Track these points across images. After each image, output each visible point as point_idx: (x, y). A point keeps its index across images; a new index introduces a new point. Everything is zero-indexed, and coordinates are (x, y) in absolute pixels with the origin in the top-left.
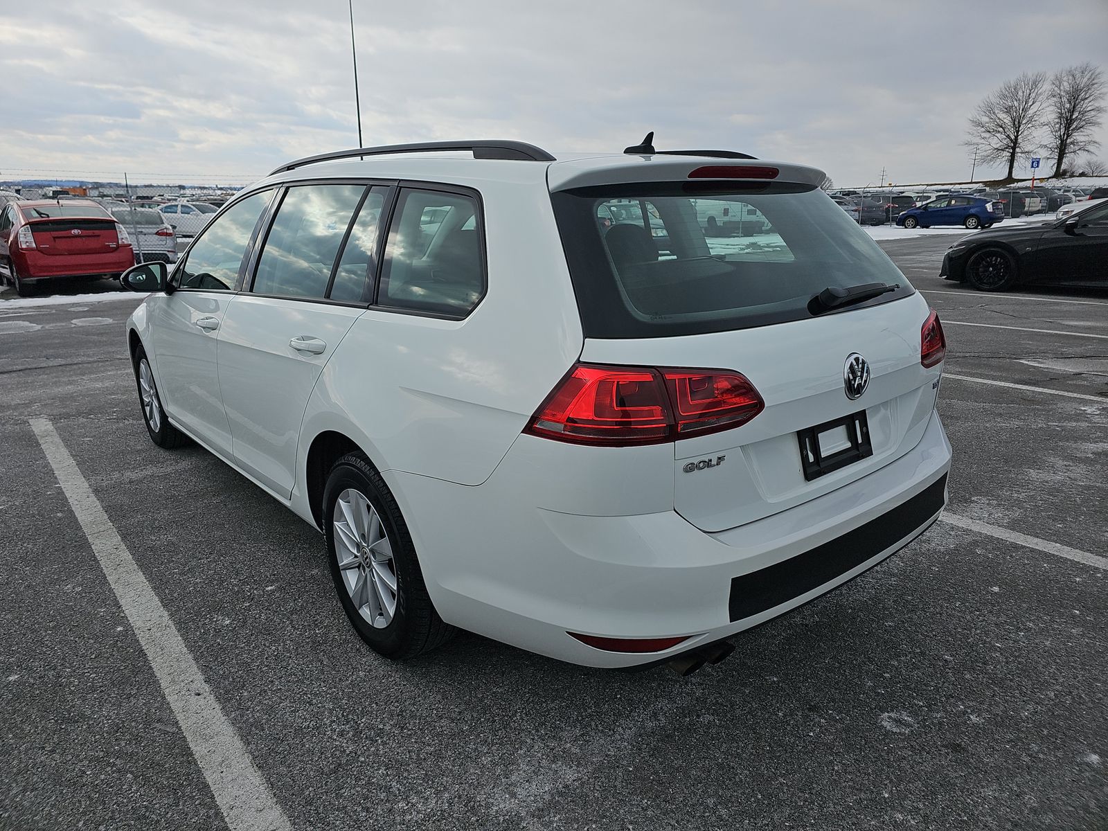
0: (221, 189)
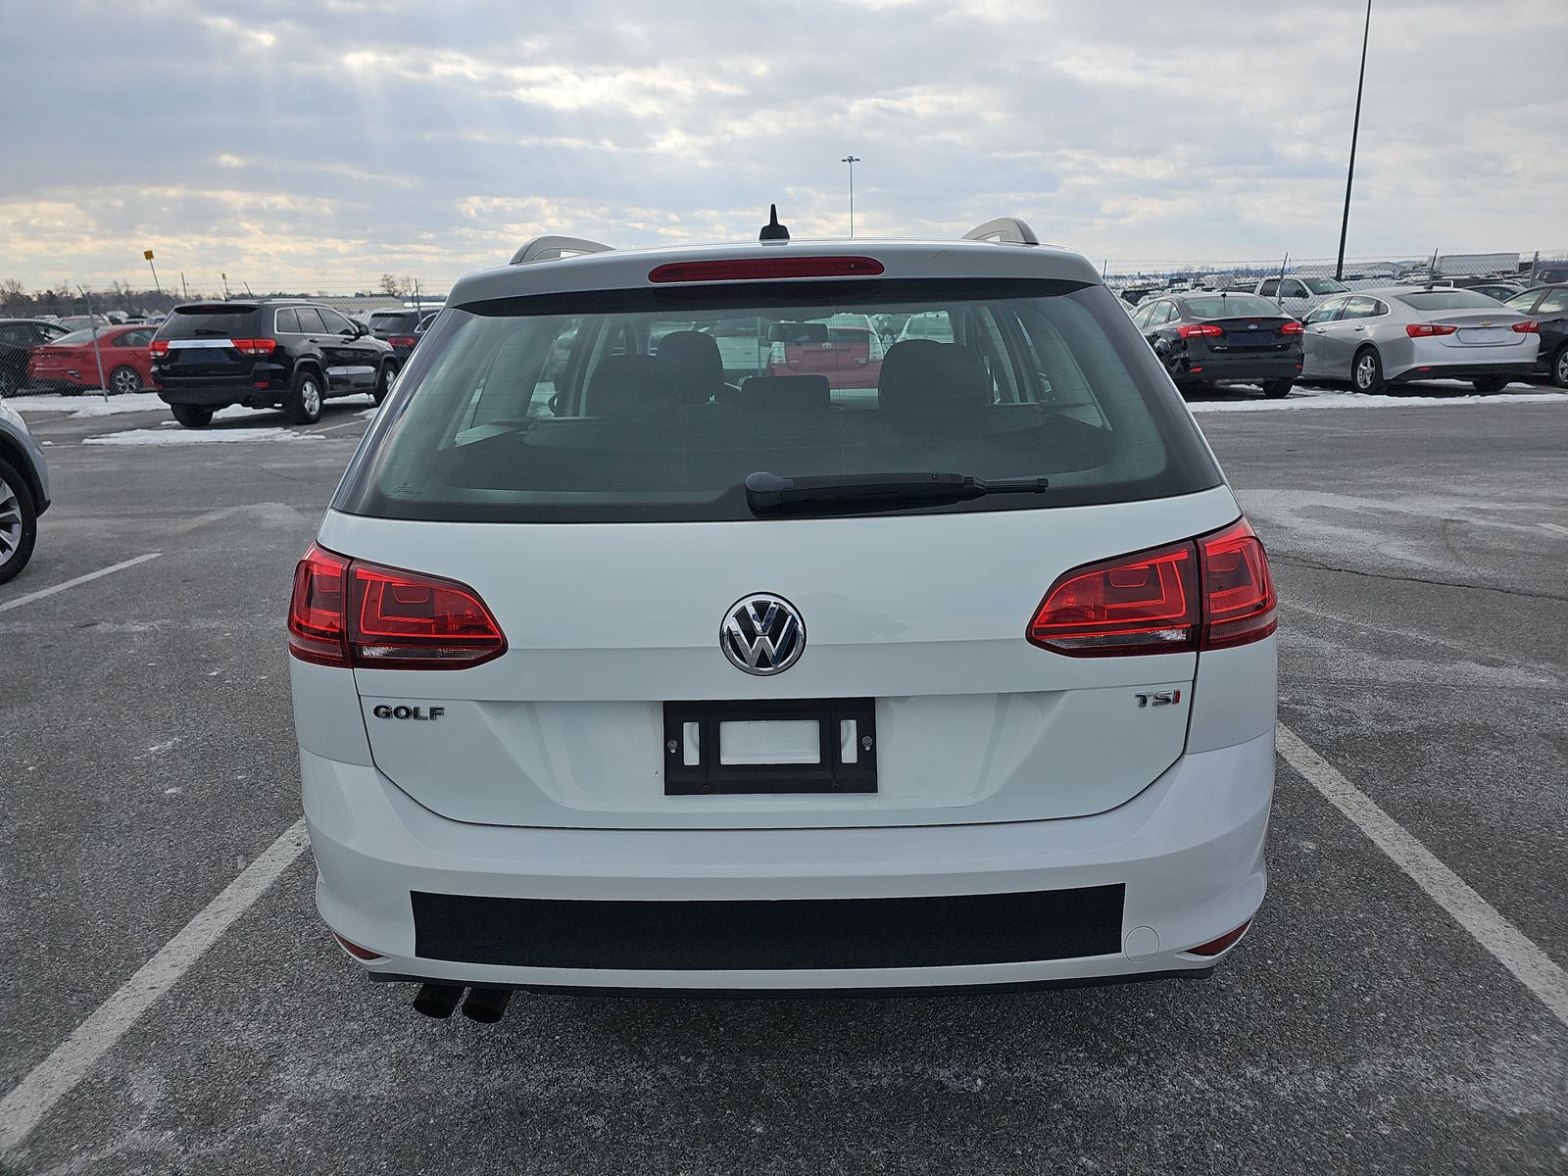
0: (1144, 277)
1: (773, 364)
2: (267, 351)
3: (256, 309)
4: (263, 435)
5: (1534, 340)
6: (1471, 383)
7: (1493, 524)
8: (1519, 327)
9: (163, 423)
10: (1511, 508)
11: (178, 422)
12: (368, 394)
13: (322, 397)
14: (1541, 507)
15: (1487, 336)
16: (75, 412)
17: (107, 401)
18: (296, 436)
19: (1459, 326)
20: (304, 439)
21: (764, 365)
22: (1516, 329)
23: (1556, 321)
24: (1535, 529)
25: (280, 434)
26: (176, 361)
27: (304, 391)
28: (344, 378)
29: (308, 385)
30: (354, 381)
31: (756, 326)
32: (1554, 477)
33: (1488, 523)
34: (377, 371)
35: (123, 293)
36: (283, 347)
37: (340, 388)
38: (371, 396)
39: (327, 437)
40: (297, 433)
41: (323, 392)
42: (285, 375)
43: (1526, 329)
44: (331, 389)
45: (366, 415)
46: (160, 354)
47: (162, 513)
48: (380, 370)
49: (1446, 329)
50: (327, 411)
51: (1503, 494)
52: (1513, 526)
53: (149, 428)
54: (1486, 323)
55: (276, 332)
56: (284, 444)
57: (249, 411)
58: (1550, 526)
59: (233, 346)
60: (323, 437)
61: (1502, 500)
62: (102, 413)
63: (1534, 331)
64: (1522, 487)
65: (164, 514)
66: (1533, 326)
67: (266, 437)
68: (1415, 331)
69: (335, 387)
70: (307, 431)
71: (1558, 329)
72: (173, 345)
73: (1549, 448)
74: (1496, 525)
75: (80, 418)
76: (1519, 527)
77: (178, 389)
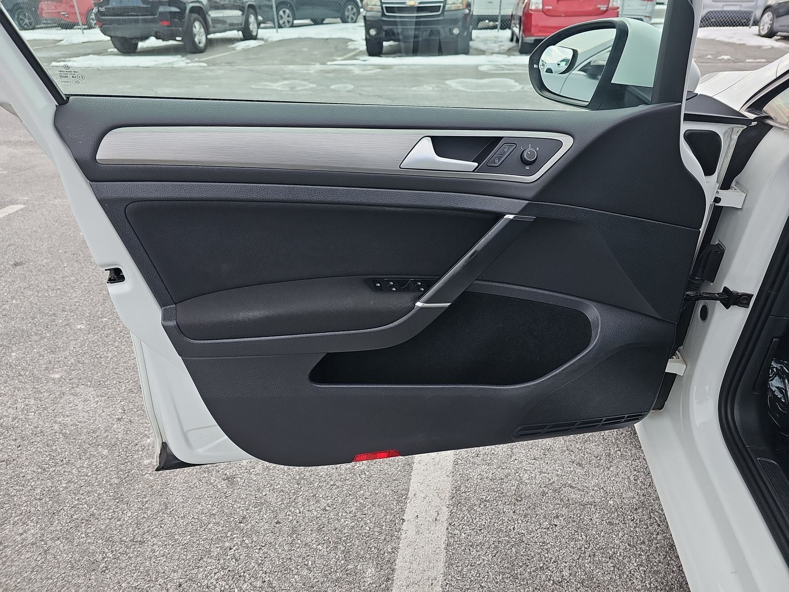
1: (531, 10)
4: (167, 61)
9: (106, 51)
11: (116, 50)
12: (238, 31)
13: (207, 32)
16: (61, 41)
17: (83, 33)
18: (187, 63)
20: (193, 66)
25: (178, 61)
27: (194, 29)
28: (222, 19)
29: (197, 24)
30: (229, 21)
34: (243, 14)
37: (219, 26)
38: (240, 33)
39: (209, 65)
40: (188, 61)
41: (208, 30)
42: (181, 15)
44: (214, 27)
45: (236, 47)
48: (245, 14)
50: (210, 43)
53: (99, 54)
56: (179, 70)
57: (160, 43)
60: (205, 65)
62: (76, 42)
67: (169, 63)
69: (216, 25)
70: (196, 59)
75: (63, 46)
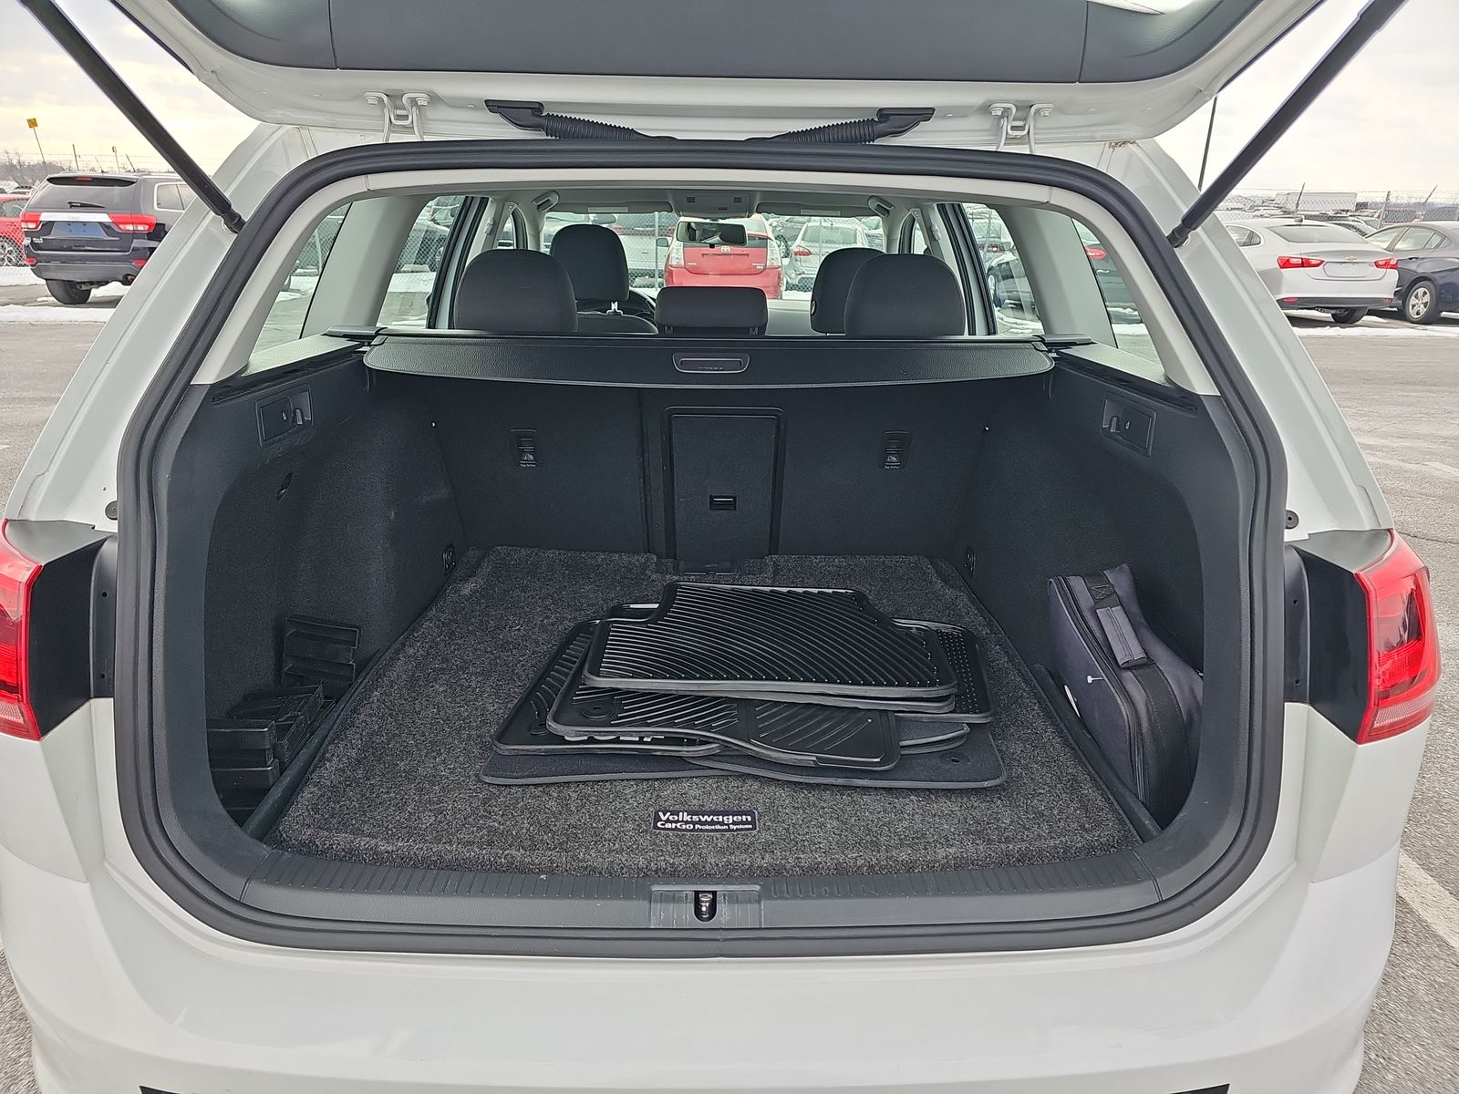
1: (671, 266)
2: (147, 227)
3: (133, 183)
5: (1393, 276)
6: (1330, 315)
7: (1382, 461)
8: (1380, 263)
9: (39, 299)
10: (1396, 445)
11: (53, 299)
14: (1424, 445)
15: (1351, 271)
19: (1326, 260)
21: (662, 266)
22: (1377, 265)
23: (1411, 259)
24: (1423, 468)
26: (49, 234)
31: (653, 226)
32: (1427, 414)
33: (1378, 460)
35: (15, 162)
36: (164, 225)
43: (1387, 265)
46: (32, 226)
47: (19, 398)
49: (1314, 262)
51: (1384, 429)
52: (1402, 464)
53: (23, 304)
54: (1350, 258)
55: (156, 208)
58: (1438, 465)
59: (110, 221)
61: (1385, 436)
63: (1393, 267)
64: (1400, 422)
65: (21, 400)
66: (1393, 262)
68: (1286, 264)
71: (1413, 266)
72: (45, 217)
73: (1414, 384)
74: (1386, 462)
76: (1408, 466)
77: (52, 264)
